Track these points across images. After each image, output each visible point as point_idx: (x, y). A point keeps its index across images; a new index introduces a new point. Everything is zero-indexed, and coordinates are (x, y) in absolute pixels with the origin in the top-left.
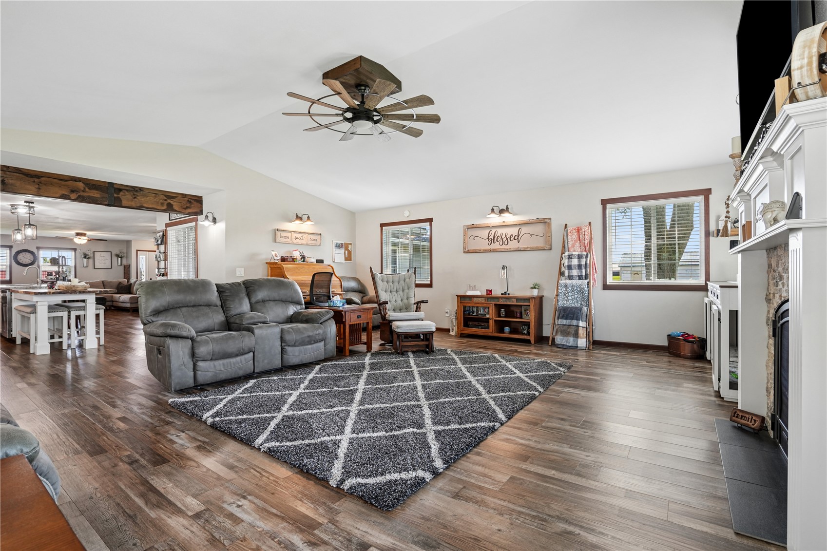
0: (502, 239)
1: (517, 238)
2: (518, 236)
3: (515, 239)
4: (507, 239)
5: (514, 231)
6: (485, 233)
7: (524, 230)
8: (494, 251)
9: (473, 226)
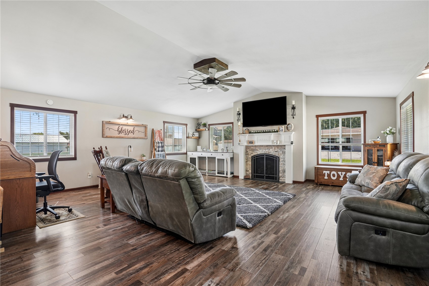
0: (126, 132)
1: (133, 132)
2: (133, 131)
3: (132, 133)
4: (128, 132)
5: (131, 128)
6: (116, 127)
7: (136, 128)
8: (122, 138)
9: (109, 122)
